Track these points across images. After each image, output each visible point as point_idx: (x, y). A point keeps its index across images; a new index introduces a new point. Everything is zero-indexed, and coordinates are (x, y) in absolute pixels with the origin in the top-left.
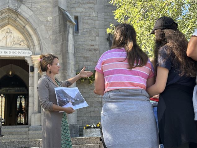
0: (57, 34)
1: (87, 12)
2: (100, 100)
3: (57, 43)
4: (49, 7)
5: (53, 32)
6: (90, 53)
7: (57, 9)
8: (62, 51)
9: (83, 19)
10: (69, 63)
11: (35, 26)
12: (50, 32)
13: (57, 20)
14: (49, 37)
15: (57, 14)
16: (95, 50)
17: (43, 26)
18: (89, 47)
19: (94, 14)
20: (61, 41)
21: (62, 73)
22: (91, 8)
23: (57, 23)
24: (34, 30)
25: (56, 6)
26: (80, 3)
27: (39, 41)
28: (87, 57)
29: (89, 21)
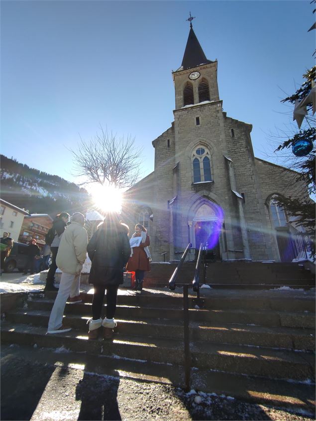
1: (249, 190)
2: (264, 244)
4: (225, 191)
9: (247, 194)
12: (228, 206)
18: (253, 211)
19: (254, 191)
20: (235, 210)
22: (252, 187)
29: (251, 195)
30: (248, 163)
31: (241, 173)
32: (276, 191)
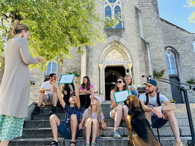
0: (141, 51)
1: (153, 40)
2: (165, 88)
3: (141, 56)
4: (135, 38)
5: (138, 51)
6: (157, 61)
7: (140, 38)
8: (145, 60)
9: (152, 44)
10: (150, 67)
11: (129, 48)
12: (137, 51)
13: (140, 44)
14: (136, 54)
15: (140, 41)
16: (160, 60)
17: (133, 48)
18: (156, 58)
19: (158, 41)
20: (144, 55)
21: (146, 72)
22: (156, 37)
23: (141, 46)
24: (128, 50)
25: (139, 37)
26: (149, 35)
27: (131, 56)
28: (155, 64)
29: (155, 44)
30: (153, 16)
31: (146, 24)
32: (170, 45)
